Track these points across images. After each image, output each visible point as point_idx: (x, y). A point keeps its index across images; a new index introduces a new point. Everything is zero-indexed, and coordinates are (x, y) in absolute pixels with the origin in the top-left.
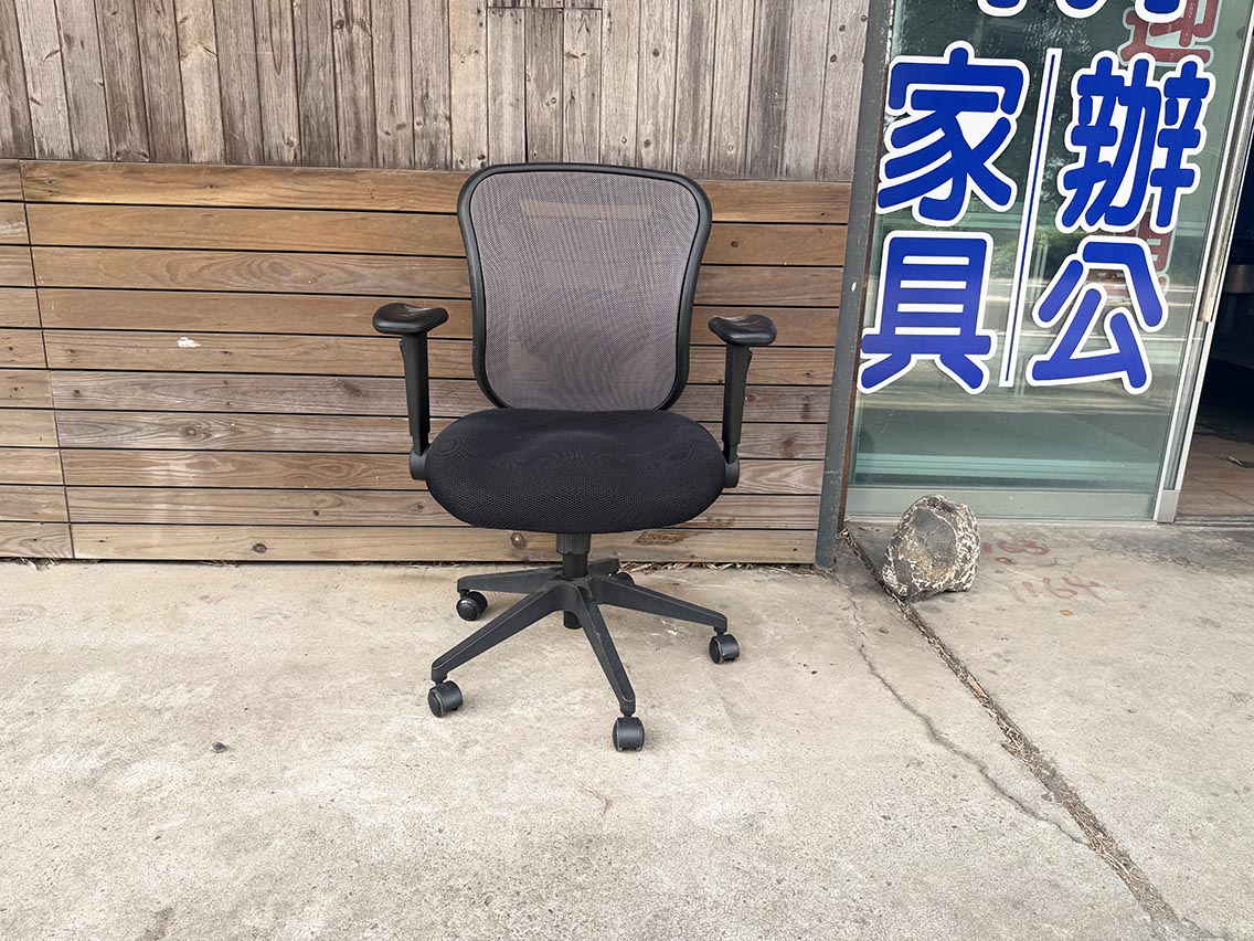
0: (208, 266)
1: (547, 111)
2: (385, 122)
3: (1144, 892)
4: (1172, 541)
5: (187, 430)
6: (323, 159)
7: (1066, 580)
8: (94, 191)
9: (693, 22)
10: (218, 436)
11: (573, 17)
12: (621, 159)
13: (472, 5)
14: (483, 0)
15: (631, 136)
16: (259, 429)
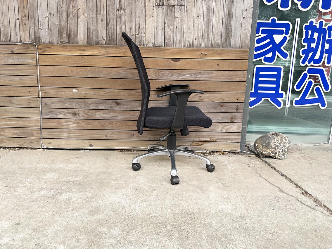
0: (82, 71)
1: (170, 31)
5: (74, 113)
6: (113, 43)
8: (54, 51)
9: (208, 8)
10: (82, 115)
11: (177, 7)
12: (189, 43)
13: (152, 5)
14: (154, 4)
15: (191, 37)
16: (93, 113)
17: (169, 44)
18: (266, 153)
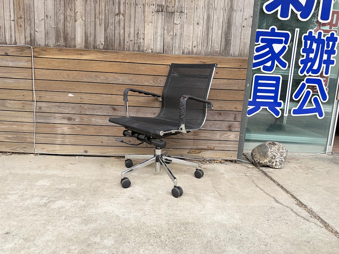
0: (78, 75)
1: (169, 38)
2: (127, 39)
4: (332, 159)
5: (69, 119)
6: (111, 48)
8: (50, 55)
9: (208, 16)
10: (77, 120)
11: (177, 14)
12: (188, 51)
13: (151, 11)
14: (154, 10)
15: (191, 45)
16: (88, 119)
17: (167, 51)
18: (263, 162)
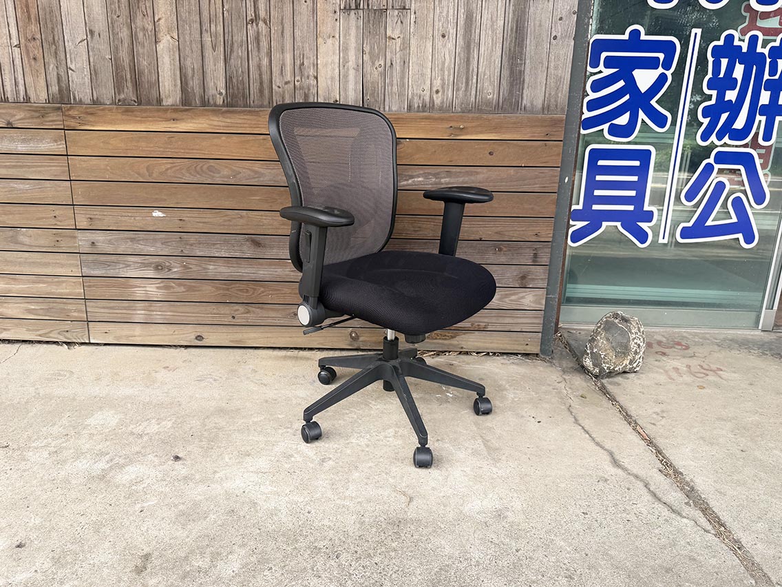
0: (171, 168)
1: (376, 73)
2: (278, 80)
3: (751, 565)
4: (770, 343)
5: (157, 266)
6: (240, 103)
7: (702, 367)
8: (105, 123)
9: (467, 16)
10: (176, 270)
11: (393, 15)
12: (421, 102)
13: (331, 8)
14: (337, 6)
15: (427, 87)
16: (200, 266)
17: (373, 104)
